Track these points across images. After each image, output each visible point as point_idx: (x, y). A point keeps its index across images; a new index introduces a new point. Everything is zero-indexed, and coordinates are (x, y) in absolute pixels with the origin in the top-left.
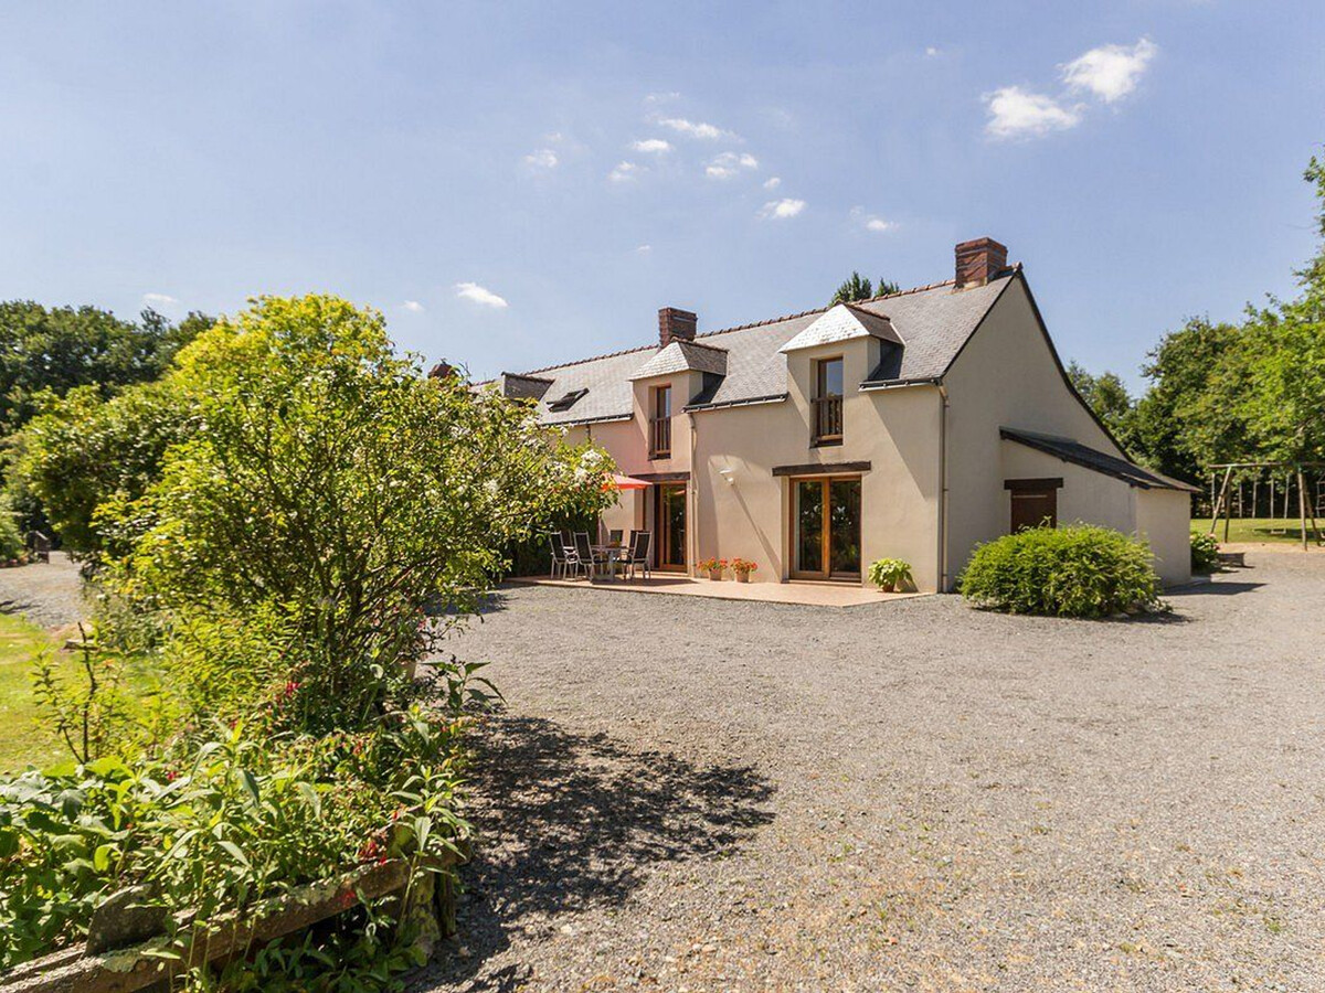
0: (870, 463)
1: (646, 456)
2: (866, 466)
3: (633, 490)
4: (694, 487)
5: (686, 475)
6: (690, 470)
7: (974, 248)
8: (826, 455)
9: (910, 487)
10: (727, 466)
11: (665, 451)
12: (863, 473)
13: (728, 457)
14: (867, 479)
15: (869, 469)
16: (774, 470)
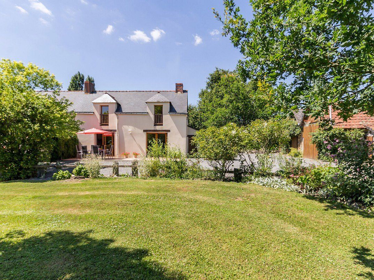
0: (170, 130)
1: (99, 125)
2: (169, 131)
3: (94, 134)
4: (118, 134)
5: (115, 131)
6: (117, 129)
7: (180, 85)
8: (158, 128)
9: (179, 136)
10: (130, 129)
11: (108, 124)
12: (168, 132)
13: (129, 126)
14: (169, 134)
15: (170, 131)
16: (144, 130)
